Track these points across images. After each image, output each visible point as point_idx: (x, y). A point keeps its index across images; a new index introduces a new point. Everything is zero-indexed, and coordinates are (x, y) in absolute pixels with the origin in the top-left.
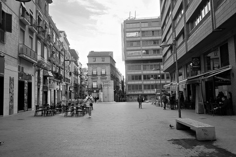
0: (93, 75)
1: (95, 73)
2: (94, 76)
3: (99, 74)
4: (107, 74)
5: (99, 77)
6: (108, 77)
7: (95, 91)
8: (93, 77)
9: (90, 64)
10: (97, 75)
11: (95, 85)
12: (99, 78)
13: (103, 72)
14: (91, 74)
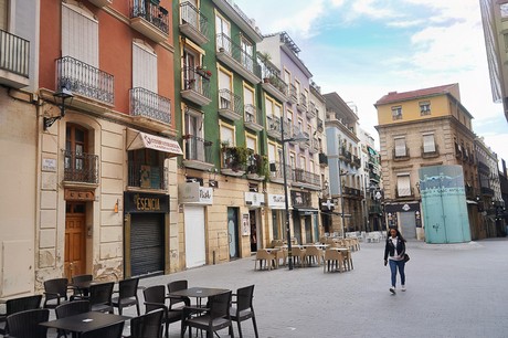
0: (396, 159)
1: (401, 151)
2: (400, 161)
3: (415, 152)
4: (442, 151)
5: (416, 165)
6: (448, 161)
7: (406, 207)
8: (397, 165)
9: (385, 127)
10: (407, 157)
11: (404, 188)
12: (417, 167)
13: (429, 146)
14: (390, 157)
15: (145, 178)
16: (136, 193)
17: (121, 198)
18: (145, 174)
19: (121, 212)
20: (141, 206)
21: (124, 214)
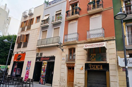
15: (93, 58)
16: (90, 63)
17: (84, 65)
18: (93, 57)
19: (84, 70)
20: (92, 68)
21: (85, 70)
